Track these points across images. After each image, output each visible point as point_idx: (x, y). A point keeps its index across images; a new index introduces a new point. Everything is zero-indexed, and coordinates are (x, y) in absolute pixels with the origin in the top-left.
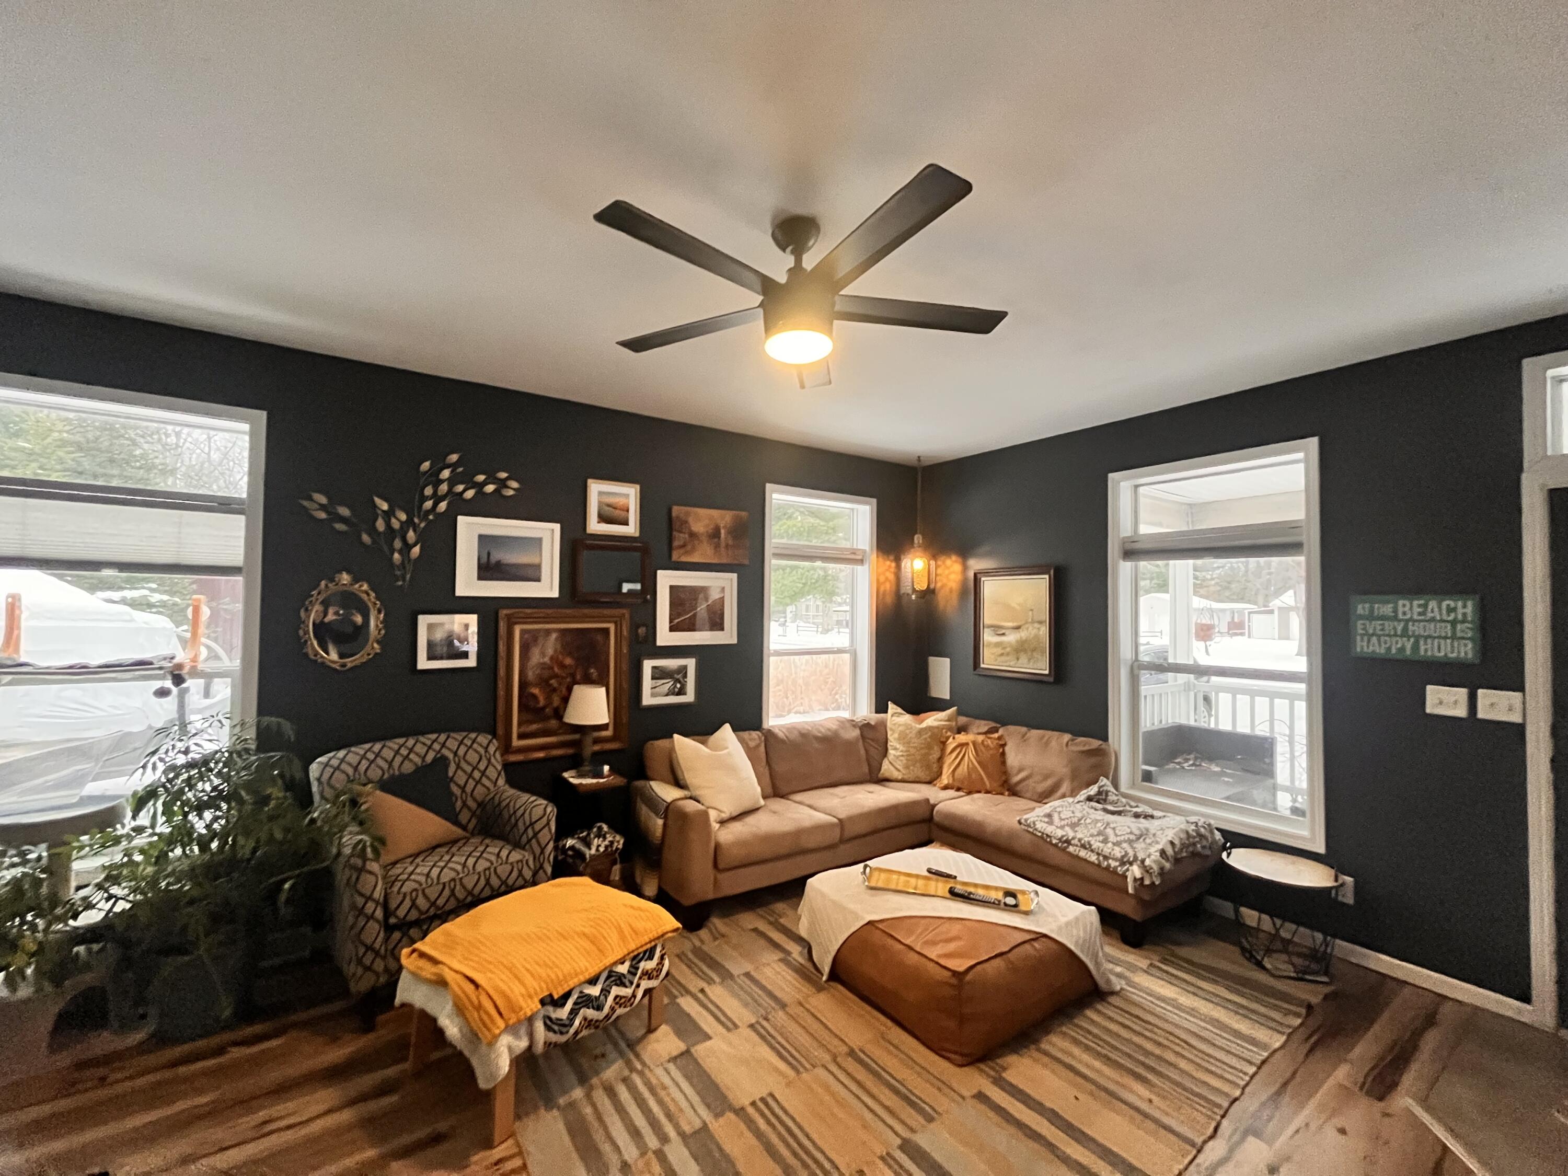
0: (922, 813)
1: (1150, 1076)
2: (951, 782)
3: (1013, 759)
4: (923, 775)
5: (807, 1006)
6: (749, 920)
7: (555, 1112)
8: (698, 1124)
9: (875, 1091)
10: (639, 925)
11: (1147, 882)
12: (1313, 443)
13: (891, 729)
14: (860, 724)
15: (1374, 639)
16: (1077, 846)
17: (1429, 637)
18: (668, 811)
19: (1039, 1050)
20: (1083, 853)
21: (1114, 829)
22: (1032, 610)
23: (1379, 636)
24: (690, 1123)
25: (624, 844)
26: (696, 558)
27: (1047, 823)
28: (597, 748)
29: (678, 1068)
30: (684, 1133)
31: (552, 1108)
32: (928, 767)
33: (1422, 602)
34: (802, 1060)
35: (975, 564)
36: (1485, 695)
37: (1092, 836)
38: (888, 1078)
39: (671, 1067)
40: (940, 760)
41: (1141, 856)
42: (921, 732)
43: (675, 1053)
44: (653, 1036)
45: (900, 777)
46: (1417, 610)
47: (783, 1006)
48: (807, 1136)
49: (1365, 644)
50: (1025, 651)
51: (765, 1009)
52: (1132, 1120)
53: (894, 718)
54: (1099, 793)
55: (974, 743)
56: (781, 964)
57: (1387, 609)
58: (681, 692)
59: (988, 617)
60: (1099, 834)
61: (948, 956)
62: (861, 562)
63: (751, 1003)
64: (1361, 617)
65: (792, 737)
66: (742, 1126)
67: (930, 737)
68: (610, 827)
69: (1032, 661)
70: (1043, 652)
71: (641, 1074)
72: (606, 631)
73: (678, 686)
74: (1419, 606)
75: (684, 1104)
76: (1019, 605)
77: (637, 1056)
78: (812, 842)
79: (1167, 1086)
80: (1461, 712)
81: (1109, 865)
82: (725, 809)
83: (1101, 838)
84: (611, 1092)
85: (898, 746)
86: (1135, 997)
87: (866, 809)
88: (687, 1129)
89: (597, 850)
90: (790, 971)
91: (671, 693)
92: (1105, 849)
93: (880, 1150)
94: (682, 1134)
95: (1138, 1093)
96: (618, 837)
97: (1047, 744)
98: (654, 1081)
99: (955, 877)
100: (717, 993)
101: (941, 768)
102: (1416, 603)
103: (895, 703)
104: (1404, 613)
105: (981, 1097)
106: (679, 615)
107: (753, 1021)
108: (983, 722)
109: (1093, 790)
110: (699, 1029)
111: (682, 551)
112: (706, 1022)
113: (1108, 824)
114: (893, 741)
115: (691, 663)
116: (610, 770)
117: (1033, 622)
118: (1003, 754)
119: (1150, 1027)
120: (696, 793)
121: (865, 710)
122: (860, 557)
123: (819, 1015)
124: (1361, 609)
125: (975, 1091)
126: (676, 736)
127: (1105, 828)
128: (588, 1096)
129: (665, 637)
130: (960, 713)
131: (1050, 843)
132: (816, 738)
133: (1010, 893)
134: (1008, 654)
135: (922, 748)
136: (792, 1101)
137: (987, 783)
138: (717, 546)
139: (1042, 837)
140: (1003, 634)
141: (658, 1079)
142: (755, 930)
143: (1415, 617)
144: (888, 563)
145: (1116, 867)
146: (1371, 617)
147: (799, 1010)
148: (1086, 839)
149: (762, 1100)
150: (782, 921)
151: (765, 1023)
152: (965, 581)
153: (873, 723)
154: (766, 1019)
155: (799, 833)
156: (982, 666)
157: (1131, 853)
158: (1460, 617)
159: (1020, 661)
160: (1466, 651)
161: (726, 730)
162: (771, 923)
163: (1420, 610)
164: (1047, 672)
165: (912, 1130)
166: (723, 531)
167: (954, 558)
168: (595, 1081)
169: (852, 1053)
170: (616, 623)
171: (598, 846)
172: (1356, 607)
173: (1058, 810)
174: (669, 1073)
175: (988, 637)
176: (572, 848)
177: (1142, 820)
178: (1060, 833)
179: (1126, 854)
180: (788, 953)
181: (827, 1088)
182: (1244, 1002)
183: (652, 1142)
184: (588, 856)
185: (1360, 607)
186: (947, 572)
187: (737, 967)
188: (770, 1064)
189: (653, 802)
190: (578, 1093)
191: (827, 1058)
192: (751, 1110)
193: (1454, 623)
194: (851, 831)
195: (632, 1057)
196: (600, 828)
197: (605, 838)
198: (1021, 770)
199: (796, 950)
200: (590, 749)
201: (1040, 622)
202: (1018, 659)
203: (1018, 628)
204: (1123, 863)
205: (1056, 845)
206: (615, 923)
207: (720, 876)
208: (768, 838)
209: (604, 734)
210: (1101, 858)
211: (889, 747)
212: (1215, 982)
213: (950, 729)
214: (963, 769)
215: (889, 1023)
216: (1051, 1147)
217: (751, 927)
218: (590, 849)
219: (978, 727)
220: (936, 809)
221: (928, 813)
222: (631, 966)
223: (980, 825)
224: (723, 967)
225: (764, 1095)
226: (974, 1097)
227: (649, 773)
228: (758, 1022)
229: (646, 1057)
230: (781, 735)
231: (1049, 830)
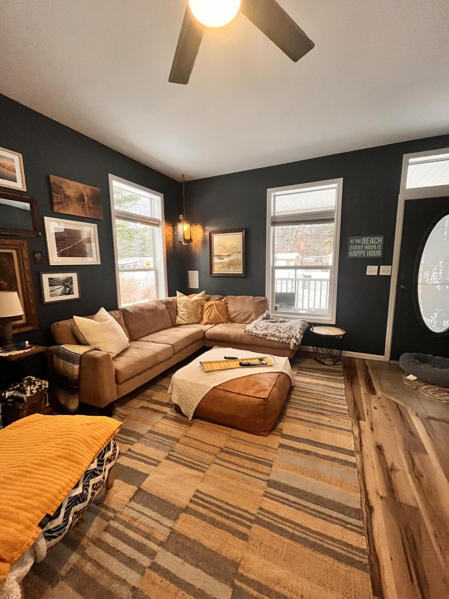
0: (201, 336)
1: (324, 412)
2: (208, 321)
3: (231, 309)
4: (196, 320)
5: (189, 436)
6: (136, 403)
7: (62, 584)
8: (167, 532)
9: (242, 464)
10: (96, 434)
11: (297, 344)
12: (341, 179)
13: (179, 303)
14: (165, 302)
15: (355, 252)
16: (270, 336)
17: (370, 250)
18: (82, 359)
19: (287, 417)
20: (272, 338)
21: (281, 327)
22: (235, 248)
23: (356, 250)
24: (162, 534)
25: (49, 385)
26: (70, 212)
27: (256, 330)
28: (16, 331)
29: (138, 503)
30: (161, 542)
31: (58, 582)
32: (197, 317)
33: (369, 238)
34: (202, 464)
35: (209, 229)
36: (383, 268)
37: (274, 331)
38: (244, 455)
39: (133, 504)
40: (202, 313)
41: (294, 335)
42: (193, 302)
43: (132, 495)
44: (112, 491)
45: (185, 323)
46: (367, 241)
47: (177, 440)
48: (227, 504)
49: (352, 253)
50: (232, 265)
51: (169, 446)
52: (330, 431)
53: (180, 298)
54: (267, 316)
55: (215, 304)
56: (164, 420)
57: (359, 241)
58: (70, 292)
59: (216, 252)
60: (276, 330)
61: (257, 392)
62: (158, 225)
63: (160, 446)
64: (352, 244)
65: (136, 311)
66: (193, 518)
67: (197, 304)
68: (36, 377)
69: (235, 269)
70: (240, 265)
71: (115, 519)
72: (10, 255)
73: (68, 289)
74: (368, 240)
75: (153, 524)
76: (229, 245)
77: (107, 508)
78: (161, 358)
79: (329, 413)
80: (375, 273)
81: (283, 341)
82: (114, 352)
83: (278, 331)
84: (98, 542)
85: (183, 310)
86: (300, 385)
87: (181, 338)
88: (162, 538)
89: (31, 393)
90: (171, 422)
91: (64, 293)
92: (281, 335)
93: (262, 492)
94: (161, 544)
95: (325, 420)
96: (44, 382)
97: (245, 300)
98: (127, 519)
99: (237, 358)
100: (138, 447)
101: (202, 316)
102: (367, 238)
103: (179, 291)
104: (364, 242)
105: (281, 446)
106: (63, 248)
107: (166, 455)
108: (216, 296)
109: (265, 315)
110: (140, 473)
111: (60, 206)
112: (141, 467)
113: (278, 326)
114: (180, 307)
115: (74, 276)
116: (29, 343)
117: (235, 253)
118: (227, 307)
119: (311, 394)
120: (97, 346)
121: (163, 296)
122: (157, 223)
123: (197, 438)
124: (352, 242)
125: (278, 444)
126: (75, 317)
127: (277, 328)
128: (84, 555)
129: (55, 259)
130: (206, 293)
131: (259, 337)
132: (147, 310)
133: (261, 360)
134: (225, 267)
135: (194, 309)
136: (208, 488)
137: (223, 320)
138: (83, 206)
139: (255, 336)
140: (223, 259)
141: (128, 516)
142: (142, 407)
143: (367, 243)
144: (169, 227)
145: (286, 341)
146: (355, 244)
147: (186, 439)
148: (273, 333)
149: (195, 496)
150: (153, 398)
151: (172, 453)
152: (204, 237)
153: (170, 301)
154: (173, 451)
155: (156, 355)
156: (214, 273)
157: (291, 335)
158: (379, 243)
159: (230, 270)
160: (379, 254)
161: (103, 312)
162: (148, 401)
163: (369, 241)
164: (242, 273)
165: (269, 475)
166: (86, 198)
167: (199, 226)
168: (85, 542)
169: (222, 450)
170: (17, 250)
171: (30, 390)
172: (350, 241)
173: (258, 324)
174: (133, 509)
175: (216, 260)
176: (12, 397)
177: (283, 323)
178: (262, 333)
179: (289, 335)
180: (166, 413)
181: (222, 473)
182: (328, 376)
183: (145, 561)
184: (25, 399)
185: (352, 240)
186: (196, 232)
187: (143, 429)
188: (189, 474)
189: (70, 357)
190: (74, 558)
191: (212, 458)
192: (192, 506)
193: (377, 245)
194: (178, 348)
195: (103, 510)
196: (29, 380)
197: (35, 384)
198: (235, 312)
199: (168, 410)
200: (10, 332)
201: (239, 253)
202: (229, 268)
203: (229, 255)
204: (288, 339)
205: (261, 338)
206: (81, 439)
207: (120, 387)
208: (142, 361)
209: (19, 322)
210: (280, 339)
211: (178, 310)
212: (317, 373)
213: (204, 300)
214: (212, 315)
215: (230, 429)
216: (317, 455)
217: (139, 406)
218: (26, 394)
219: (215, 298)
220: (206, 334)
221: (203, 335)
222: (99, 461)
223: (228, 336)
224: (134, 432)
225: (194, 493)
226: (279, 447)
227: (58, 341)
228: (169, 455)
229: (112, 506)
230: (131, 311)
231: (258, 332)
